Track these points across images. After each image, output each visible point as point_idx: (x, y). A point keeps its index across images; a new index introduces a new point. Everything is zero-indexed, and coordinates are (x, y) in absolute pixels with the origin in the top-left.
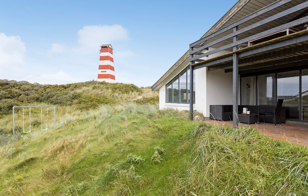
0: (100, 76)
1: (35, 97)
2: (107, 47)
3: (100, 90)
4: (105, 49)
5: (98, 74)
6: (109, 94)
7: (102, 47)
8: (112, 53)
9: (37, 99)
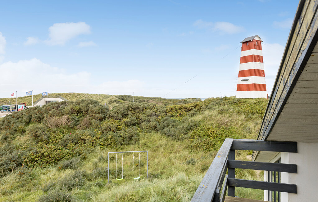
0: (240, 88)
1: (153, 125)
2: (250, 41)
3: (227, 116)
4: (248, 44)
5: (238, 85)
6: (240, 123)
7: (244, 43)
8: (260, 49)
9: (154, 127)
